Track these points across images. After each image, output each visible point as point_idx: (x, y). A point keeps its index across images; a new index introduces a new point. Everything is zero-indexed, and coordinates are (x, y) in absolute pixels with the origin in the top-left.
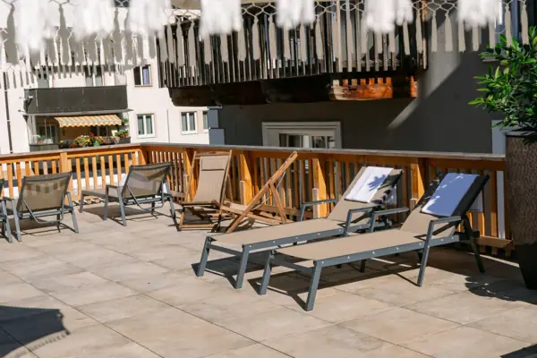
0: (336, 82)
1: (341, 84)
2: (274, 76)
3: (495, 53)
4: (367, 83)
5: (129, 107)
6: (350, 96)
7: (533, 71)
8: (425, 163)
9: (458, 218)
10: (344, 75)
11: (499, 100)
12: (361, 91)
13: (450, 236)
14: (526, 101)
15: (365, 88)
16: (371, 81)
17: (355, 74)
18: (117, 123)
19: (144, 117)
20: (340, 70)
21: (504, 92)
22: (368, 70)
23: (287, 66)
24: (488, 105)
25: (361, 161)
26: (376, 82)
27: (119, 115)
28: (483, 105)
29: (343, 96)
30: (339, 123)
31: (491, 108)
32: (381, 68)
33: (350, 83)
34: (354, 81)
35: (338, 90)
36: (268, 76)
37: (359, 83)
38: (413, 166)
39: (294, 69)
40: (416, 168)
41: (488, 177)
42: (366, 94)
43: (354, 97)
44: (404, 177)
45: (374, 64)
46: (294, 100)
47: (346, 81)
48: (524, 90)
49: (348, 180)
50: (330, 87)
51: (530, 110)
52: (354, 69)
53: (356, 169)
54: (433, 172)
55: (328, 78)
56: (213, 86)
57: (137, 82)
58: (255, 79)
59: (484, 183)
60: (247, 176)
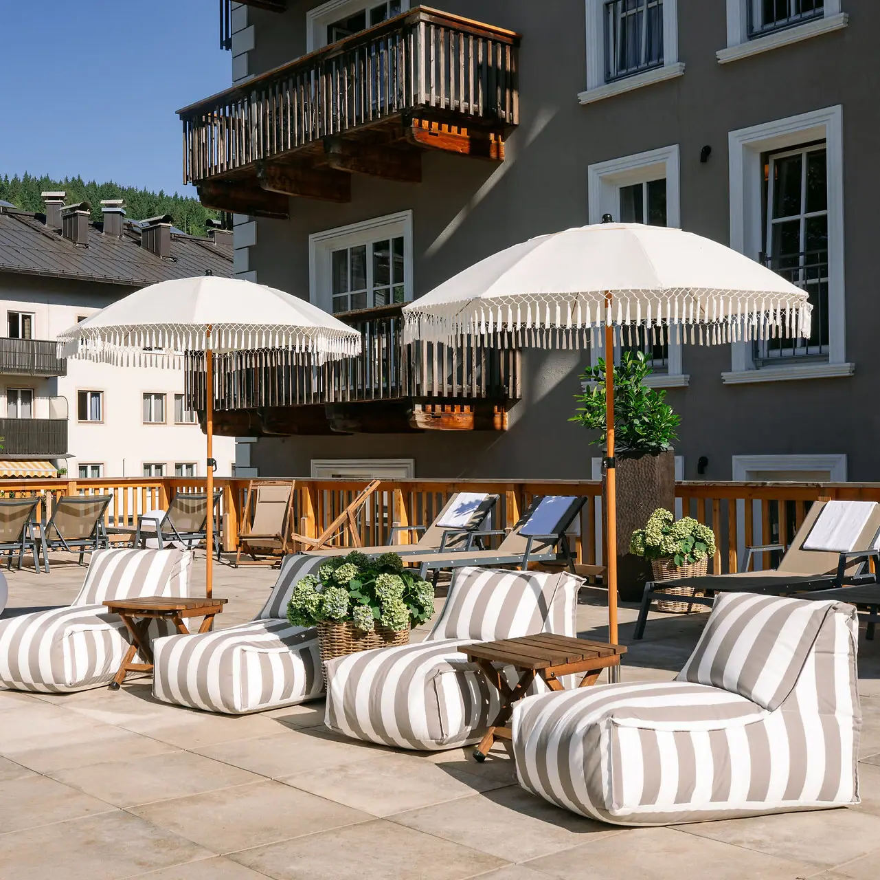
0: (418, 408)
1: (424, 410)
2: (343, 398)
3: (594, 375)
4: (453, 410)
5: (70, 452)
6: (432, 424)
7: (628, 392)
8: (520, 490)
9: (556, 536)
10: (429, 400)
11: (596, 418)
12: (446, 420)
13: (548, 554)
14: (622, 421)
15: (450, 416)
16: (457, 408)
17: (441, 400)
18: (50, 474)
19: (89, 468)
20: (425, 394)
21: (601, 411)
22: (455, 395)
23: (360, 387)
24: (586, 422)
25: (450, 490)
26: (462, 410)
27: (53, 462)
28: (581, 422)
29: (426, 423)
30: (411, 461)
31: (588, 424)
32: (470, 394)
33: (433, 409)
34: (438, 407)
35: (420, 417)
36: (336, 399)
37: (443, 410)
38: (508, 493)
39: (369, 392)
40: (512, 496)
41: (586, 499)
42: (451, 423)
43: (438, 425)
44: (498, 505)
45: (462, 389)
46: (364, 430)
47: (430, 407)
48: (620, 409)
49: (434, 514)
50: (412, 412)
51: (625, 428)
52: (440, 393)
53: (444, 499)
54: (528, 499)
55: (409, 403)
56: (262, 410)
57: (82, 415)
58: (319, 402)
59: (582, 505)
60: (311, 512)
